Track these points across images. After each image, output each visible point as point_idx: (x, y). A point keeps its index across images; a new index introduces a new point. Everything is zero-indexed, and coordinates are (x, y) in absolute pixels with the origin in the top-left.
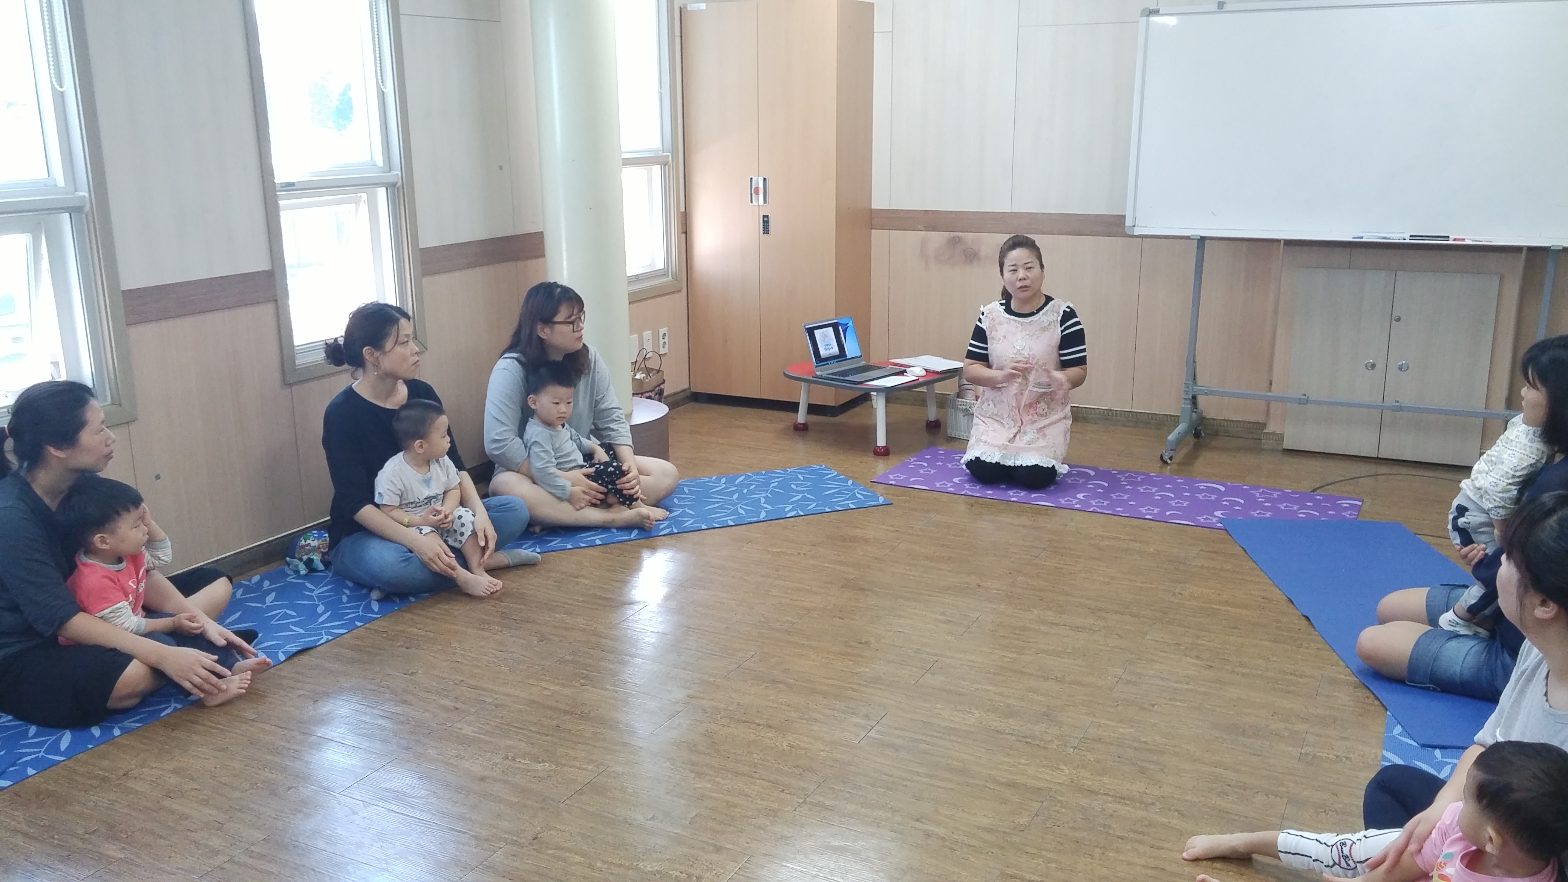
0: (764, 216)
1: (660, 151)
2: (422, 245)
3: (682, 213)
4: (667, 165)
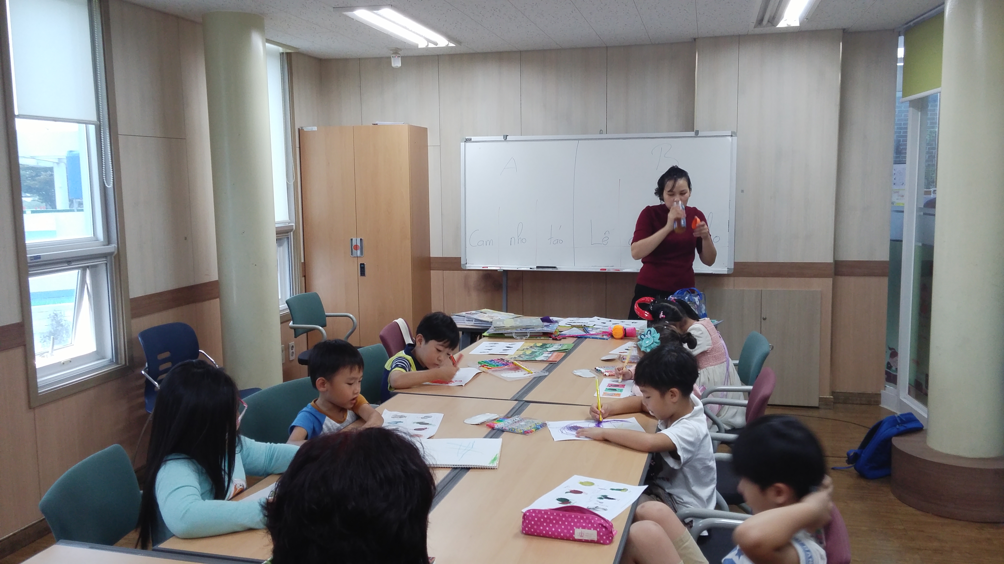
0: (361, 264)
1: (288, 222)
2: (132, 296)
3: (302, 264)
4: (292, 231)
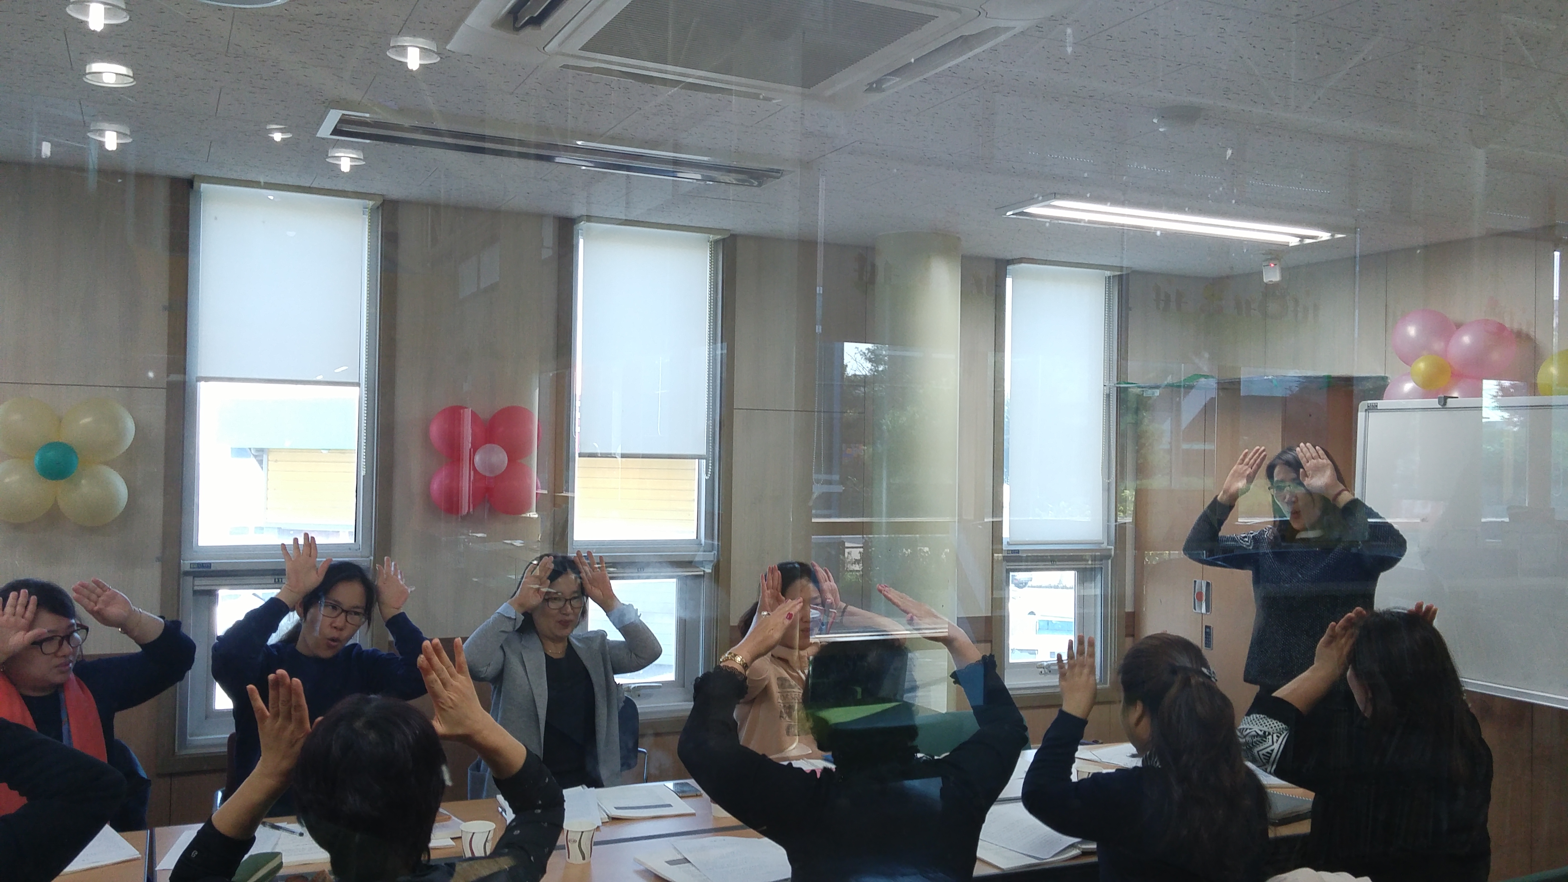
0: (1207, 627)
1: (1103, 543)
3: (1128, 614)
4: (1109, 559)
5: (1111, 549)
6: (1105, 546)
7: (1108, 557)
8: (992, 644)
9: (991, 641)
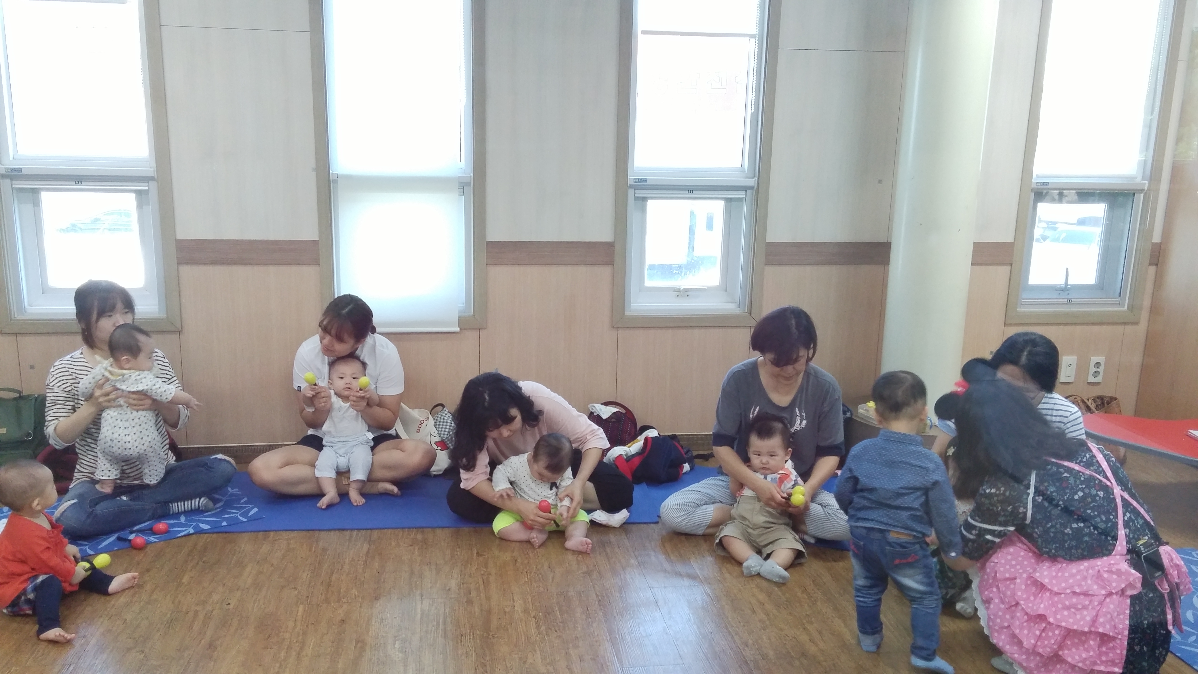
1: (1137, 178)
2: (770, 239)
3: (1154, 244)
4: (1142, 193)
5: (1145, 183)
6: (1139, 180)
7: (1142, 190)
8: (1011, 268)
9: (1012, 264)
